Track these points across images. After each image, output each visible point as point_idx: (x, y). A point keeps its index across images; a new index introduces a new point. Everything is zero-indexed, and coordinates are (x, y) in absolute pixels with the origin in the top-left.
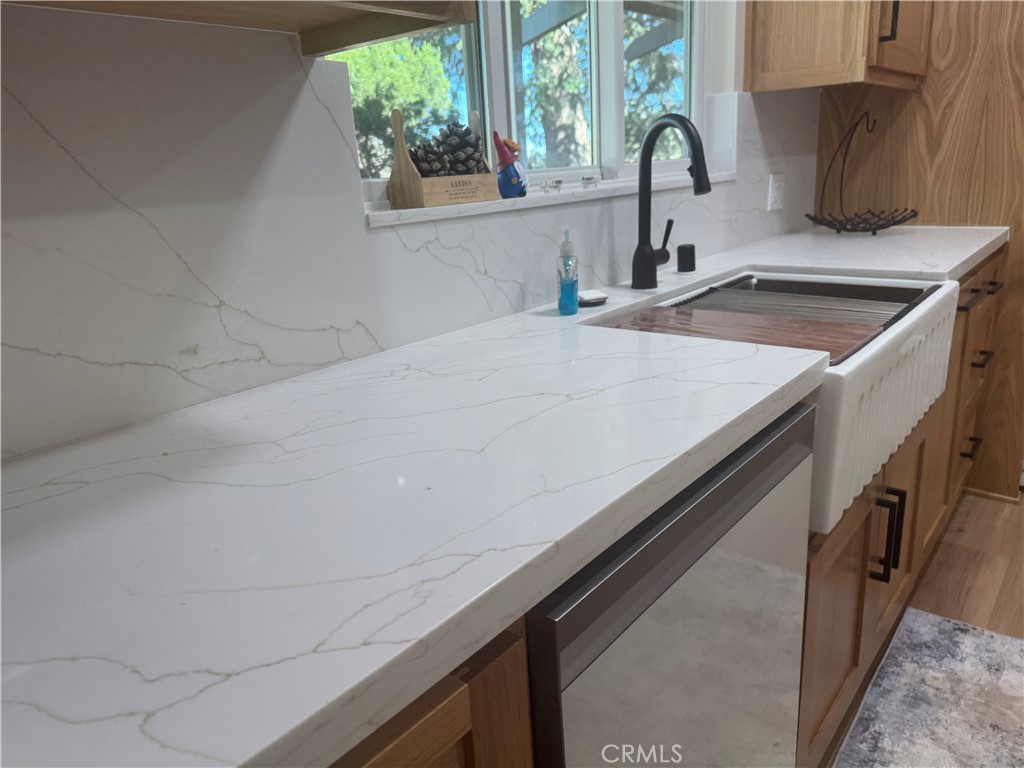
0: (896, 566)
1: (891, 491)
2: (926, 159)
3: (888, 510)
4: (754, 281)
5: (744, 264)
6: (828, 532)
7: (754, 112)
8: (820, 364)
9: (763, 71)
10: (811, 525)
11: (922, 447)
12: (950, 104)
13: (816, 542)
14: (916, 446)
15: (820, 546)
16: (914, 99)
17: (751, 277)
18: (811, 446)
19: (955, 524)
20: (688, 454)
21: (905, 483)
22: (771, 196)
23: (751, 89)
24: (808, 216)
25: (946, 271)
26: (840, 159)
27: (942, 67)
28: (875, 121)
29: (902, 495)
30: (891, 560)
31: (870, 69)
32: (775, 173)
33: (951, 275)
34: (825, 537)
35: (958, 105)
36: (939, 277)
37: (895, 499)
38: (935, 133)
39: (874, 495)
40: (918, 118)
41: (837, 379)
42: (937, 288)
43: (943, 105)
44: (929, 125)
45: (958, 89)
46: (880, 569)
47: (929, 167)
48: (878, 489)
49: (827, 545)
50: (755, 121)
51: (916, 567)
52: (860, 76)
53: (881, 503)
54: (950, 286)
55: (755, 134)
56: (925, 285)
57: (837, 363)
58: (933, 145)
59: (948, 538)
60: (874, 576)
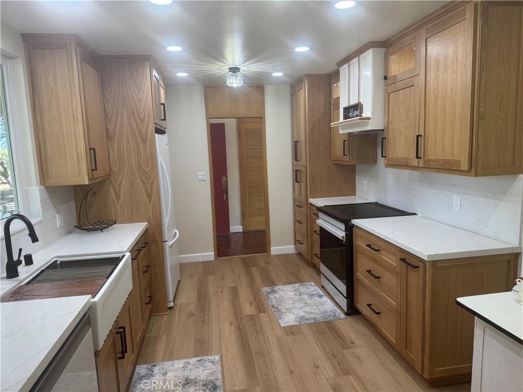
0: (126, 352)
1: (120, 328)
2: (116, 201)
3: (119, 335)
4: (59, 262)
5: (53, 256)
6: (100, 349)
7: (47, 194)
8: (89, 299)
9: (48, 178)
10: (94, 348)
11: (129, 308)
12: (120, 183)
13: (97, 354)
14: (127, 308)
15: (99, 355)
16: (108, 181)
17: (57, 261)
18: (90, 325)
19: (149, 329)
20: (57, 342)
21: (125, 323)
22: (58, 221)
23: (44, 185)
24: (75, 226)
25: (125, 249)
26: (84, 202)
27: (115, 171)
28: (95, 192)
29: (124, 328)
30: (124, 351)
31: (90, 180)
32: (58, 213)
33: (127, 251)
34: (100, 351)
35: (123, 183)
36: (124, 252)
37: (122, 330)
38: (117, 193)
39: (114, 331)
40: (111, 188)
41: (95, 303)
42: (124, 256)
43: (118, 183)
44: (114, 189)
45: (122, 178)
46: (121, 355)
47: (117, 204)
48: (115, 328)
49: (101, 354)
50: (48, 197)
51: (136, 350)
52: (87, 182)
53: (117, 333)
54: (128, 254)
55: (48, 201)
56: (120, 255)
57: (94, 297)
58: (118, 196)
59: (147, 335)
60: (120, 358)
